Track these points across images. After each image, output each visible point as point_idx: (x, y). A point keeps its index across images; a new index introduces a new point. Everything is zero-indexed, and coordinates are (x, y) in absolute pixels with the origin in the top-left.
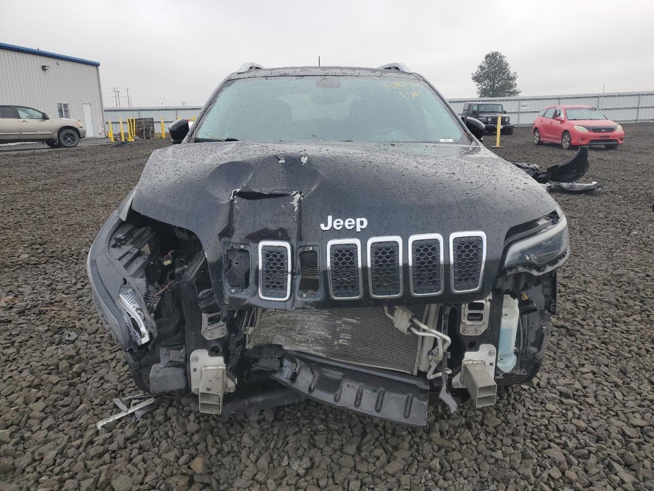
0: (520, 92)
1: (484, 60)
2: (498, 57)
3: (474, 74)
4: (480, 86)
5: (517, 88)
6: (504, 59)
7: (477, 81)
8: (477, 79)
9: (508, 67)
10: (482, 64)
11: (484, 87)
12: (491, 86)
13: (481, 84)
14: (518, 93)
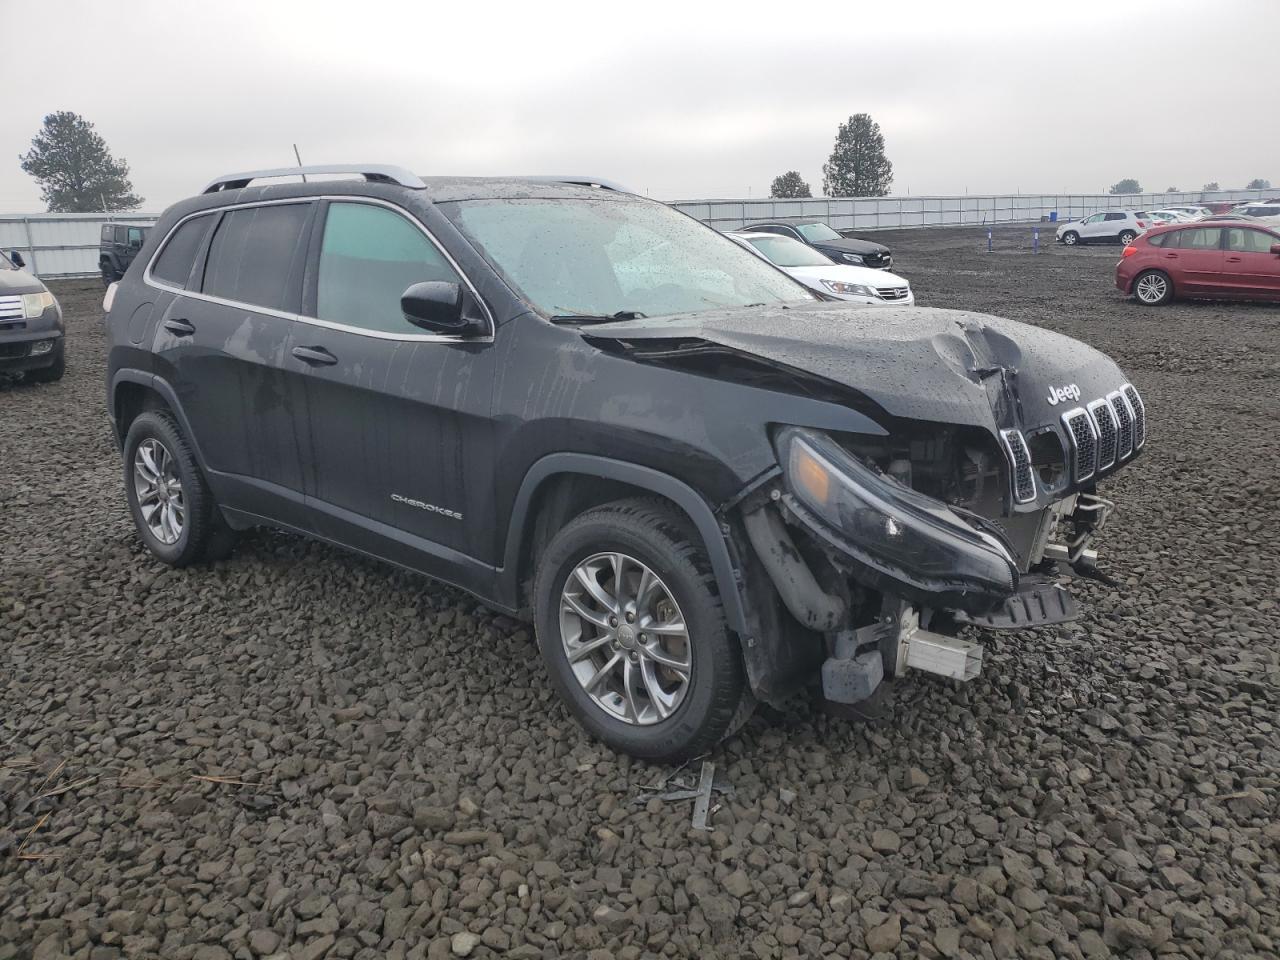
0: (142, 200)
1: (43, 128)
2: (75, 123)
3: (24, 156)
4: (46, 185)
5: (135, 192)
6: (92, 130)
7: (37, 172)
8: (34, 167)
9: (104, 147)
10: (40, 137)
11: (57, 187)
12: (72, 187)
13: (49, 181)
14: (137, 202)
